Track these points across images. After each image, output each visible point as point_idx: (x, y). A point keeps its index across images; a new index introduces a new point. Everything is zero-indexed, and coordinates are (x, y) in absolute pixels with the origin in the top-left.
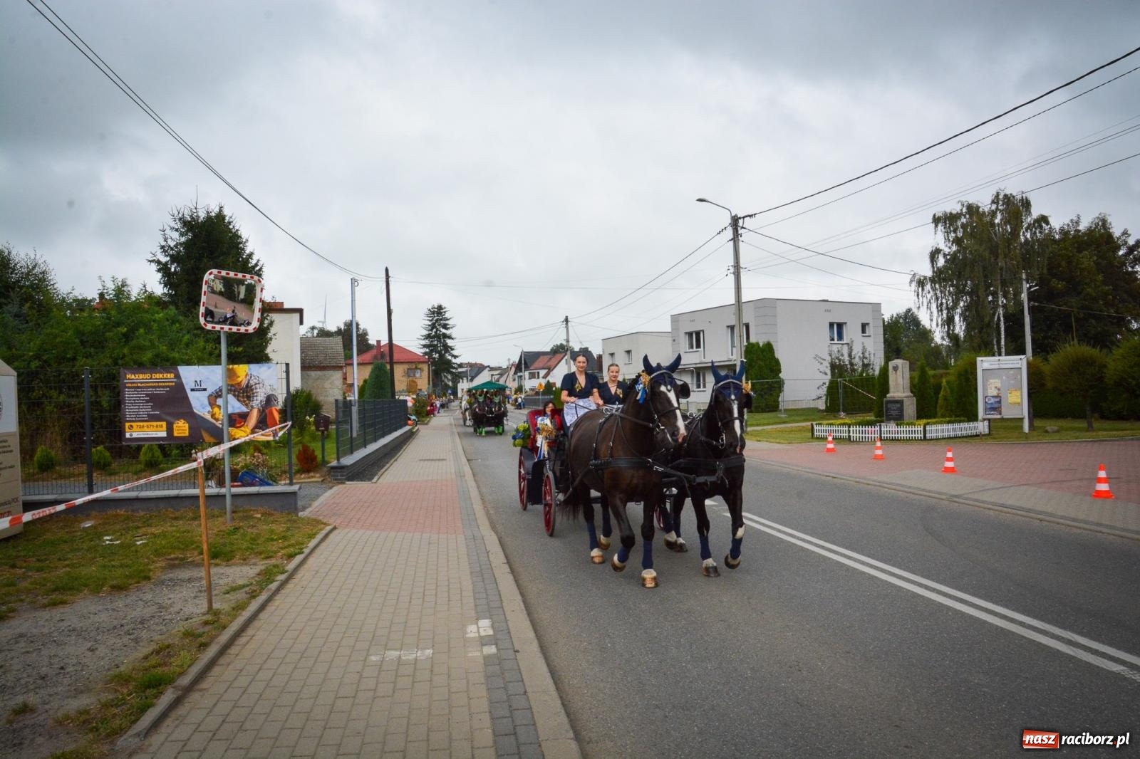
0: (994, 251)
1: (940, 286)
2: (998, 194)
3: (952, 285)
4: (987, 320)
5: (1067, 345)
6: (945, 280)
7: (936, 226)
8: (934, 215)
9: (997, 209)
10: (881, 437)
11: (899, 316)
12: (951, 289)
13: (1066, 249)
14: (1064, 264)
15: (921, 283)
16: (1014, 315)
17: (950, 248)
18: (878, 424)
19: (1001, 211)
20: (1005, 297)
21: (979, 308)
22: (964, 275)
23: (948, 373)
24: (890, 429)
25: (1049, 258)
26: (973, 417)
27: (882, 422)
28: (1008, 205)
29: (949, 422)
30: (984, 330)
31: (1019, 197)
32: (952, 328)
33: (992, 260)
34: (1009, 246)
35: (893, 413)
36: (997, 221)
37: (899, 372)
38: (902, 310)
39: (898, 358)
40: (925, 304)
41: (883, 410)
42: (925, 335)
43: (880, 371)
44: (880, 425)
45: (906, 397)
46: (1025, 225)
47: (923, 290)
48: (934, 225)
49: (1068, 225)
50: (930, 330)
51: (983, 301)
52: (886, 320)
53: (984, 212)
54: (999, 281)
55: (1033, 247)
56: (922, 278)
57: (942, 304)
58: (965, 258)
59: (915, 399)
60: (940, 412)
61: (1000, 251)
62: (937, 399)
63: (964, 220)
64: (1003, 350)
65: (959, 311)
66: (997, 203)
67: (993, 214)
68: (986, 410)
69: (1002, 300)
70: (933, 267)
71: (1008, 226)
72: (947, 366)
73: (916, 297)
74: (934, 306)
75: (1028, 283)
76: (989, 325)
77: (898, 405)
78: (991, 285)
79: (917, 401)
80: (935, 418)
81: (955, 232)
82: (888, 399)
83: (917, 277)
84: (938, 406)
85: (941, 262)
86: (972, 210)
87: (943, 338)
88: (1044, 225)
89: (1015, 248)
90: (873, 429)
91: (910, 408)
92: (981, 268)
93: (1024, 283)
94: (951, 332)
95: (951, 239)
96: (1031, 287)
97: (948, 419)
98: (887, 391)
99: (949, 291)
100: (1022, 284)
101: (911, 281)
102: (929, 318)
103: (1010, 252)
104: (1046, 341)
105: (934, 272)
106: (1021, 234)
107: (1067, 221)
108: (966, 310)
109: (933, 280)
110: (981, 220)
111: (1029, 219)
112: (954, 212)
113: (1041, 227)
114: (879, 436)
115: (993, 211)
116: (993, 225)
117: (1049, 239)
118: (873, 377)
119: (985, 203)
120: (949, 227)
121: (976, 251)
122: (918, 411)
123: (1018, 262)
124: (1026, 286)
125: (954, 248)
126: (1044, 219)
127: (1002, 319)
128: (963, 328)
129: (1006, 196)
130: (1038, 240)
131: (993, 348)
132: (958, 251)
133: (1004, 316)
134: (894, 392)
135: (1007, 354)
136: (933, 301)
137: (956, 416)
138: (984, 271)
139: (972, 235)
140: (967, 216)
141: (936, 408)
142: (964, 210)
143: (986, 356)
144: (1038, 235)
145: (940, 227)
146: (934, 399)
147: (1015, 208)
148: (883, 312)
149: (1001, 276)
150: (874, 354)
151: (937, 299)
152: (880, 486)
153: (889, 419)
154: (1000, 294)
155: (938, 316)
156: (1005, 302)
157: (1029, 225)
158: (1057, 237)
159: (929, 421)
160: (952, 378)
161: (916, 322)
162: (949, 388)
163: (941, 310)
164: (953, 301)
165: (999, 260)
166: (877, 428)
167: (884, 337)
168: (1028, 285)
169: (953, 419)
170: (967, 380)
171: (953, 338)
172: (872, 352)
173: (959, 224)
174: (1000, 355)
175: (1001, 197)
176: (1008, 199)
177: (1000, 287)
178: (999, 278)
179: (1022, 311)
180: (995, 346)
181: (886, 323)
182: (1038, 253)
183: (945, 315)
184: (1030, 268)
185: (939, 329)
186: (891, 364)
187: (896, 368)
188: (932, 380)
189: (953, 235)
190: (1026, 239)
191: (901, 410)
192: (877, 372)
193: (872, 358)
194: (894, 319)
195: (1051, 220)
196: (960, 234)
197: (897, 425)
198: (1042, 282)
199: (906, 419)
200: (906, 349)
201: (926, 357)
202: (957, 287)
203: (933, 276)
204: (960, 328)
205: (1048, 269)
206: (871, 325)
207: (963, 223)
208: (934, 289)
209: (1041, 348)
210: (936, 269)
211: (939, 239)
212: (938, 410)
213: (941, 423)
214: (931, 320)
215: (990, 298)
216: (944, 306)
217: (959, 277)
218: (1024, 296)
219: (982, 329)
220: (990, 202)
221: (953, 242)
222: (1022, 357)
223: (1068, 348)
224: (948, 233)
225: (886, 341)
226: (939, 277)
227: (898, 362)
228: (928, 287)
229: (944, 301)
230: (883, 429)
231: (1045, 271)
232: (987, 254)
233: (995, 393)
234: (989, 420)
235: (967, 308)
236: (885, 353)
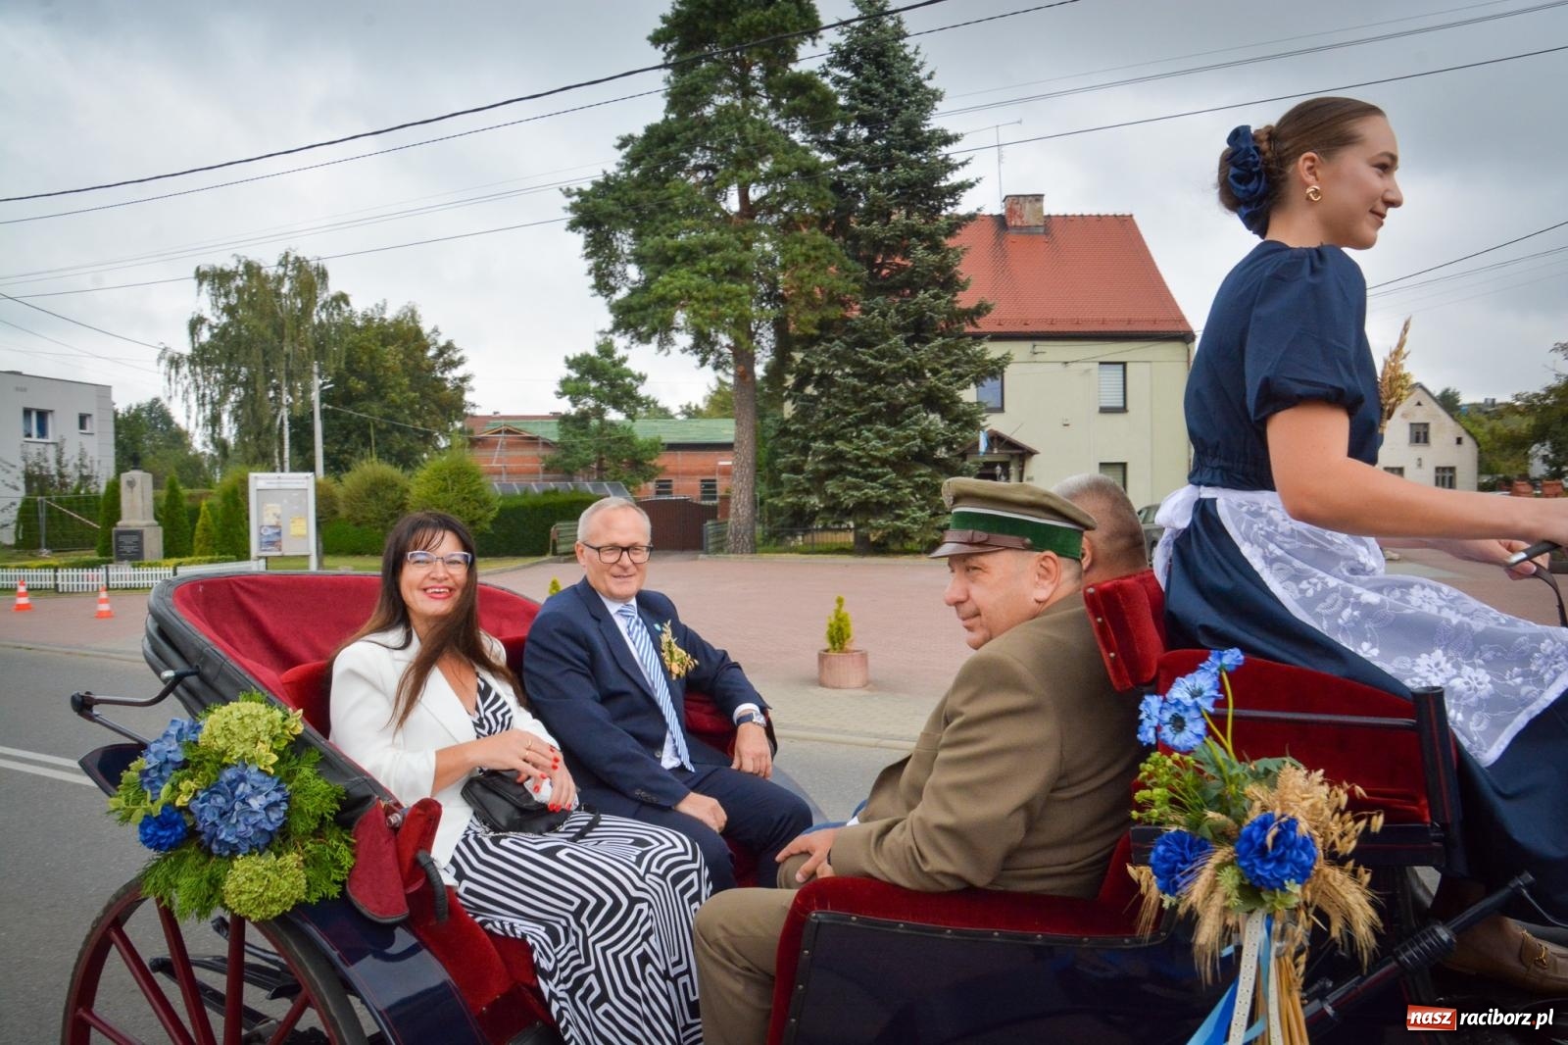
0: (279, 330)
1: (203, 371)
2: (287, 255)
3: (220, 371)
4: (266, 422)
5: (364, 462)
6: (209, 362)
7: (200, 284)
8: (198, 269)
9: (285, 274)
10: (108, 584)
11: (139, 409)
12: (218, 376)
13: (369, 341)
14: (365, 358)
15: (175, 363)
16: (302, 419)
17: (218, 318)
18: (103, 566)
19: (290, 278)
20: (291, 393)
21: (256, 405)
22: (237, 358)
23: (211, 494)
24: (122, 573)
25: (349, 350)
26: (243, 554)
27: (111, 562)
28: (299, 271)
29: (211, 562)
30: (262, 437)
31: (314, 263)
32: (217, 430)
33: (276, 342)
34: (298, 326)
35: (128, 549)
36: (285, 290)
37: (138, 489)
38: (145, 399)
39: (133, 469)
40: (180, 394)
41: (110, 546)
42: (179, 438)
43: (108, 487)
44: (107, 568)
45: (147, 526)
46: (320, 302)
47: (177, 372)
48: (195, 282)
49: (372, 311)
50: (187, 433)
51: (261, 397)
52: (120, 411)
53: (267, 276)
54: (283, 373)
55: (328, 331)
56: (177, 356)
57: (204, 396)
58: (239, 335)
59: (160, 530)
60: (198, 546)
61: (286, 331)
62: (194, 529)
63: (239, 282)
64: (287, 465)
65: (228, 407)
66: (285, 266)
67: (280, 280)
68: (261, 544)
69: (286, 398)
70: (194, 343)
71: (299, 301)
72: (208, 483)
73: (166, 384)
74: (193, 398)
75: (320, 377)
76: (269, 429)
77: (135, 538)
78: (273, 376)
79: (165, 531)
80: (190, 555)
81: (227, 295)
82: (120, 529)
83: (168, 354)
84: (196, 538)
85: (205, 336)
86: (252, 270)
87: (204, 444)
88: (343, 305)
89: (306, 330)
90: (95, 573)
91: (154, 541)
92: (261, 354)
93: (316, 377)
94: (216, 436)
95: (221, 306)
96: (324, 384)
97: (209, 557)
98: (118, 517)
99: (215, 378)
100: (312, 379)
101: (160, 358)
102: (187, 415)
103: (299, 335)
104: (341, 457)
105: (194, 349)
106: (315, 312)
107: (371, 305)
108: (239, 407)
109: (192, 361)
110: (263, 287)
111: (325, 295)
112: (227, 269)
113: (340, 308)
114: (104, 583)
115: (279, 276)
116: (278, 295)
117: (347, 327)
118: (97, 498)
119: (270, 267)
120: (219, 289)
121: (254, 327)
122: (165, 548)
123: (309, 350)
124: (317, 382)
125: (225, 319)
126: (342, 298)
127: (286, 423)
128: (234, 432)
129: (297, 259)
130: (335, 325)
131: (273, 461)
132: (230, 324)
133: (289, 420)
134: (129, 519)
135: (293, 470)
136: (192, 389)
137: (221, 553)
138: (264, 356)
139: (250, 305)
140: (245, 277)
141: (191, 541)
142: (241, 268)
143: (261, 471)
144: (336, 317)
145: (206, 286)
146: (190, 529)
147: (309, 278)
148: (114, 398)
149: (287, 365)
150: (99, 462)
151: (198, 387)
152: (105, 657)
153: (121, 557)
154: (285, 389)
155: (198, 413)
156: (291, 400)
157: (326, 303)
158: (359, 323)
159: (181, 560)
160: (216, 501)
161: (166, 418)
162: (212, 514)
163: (203, 405)
164: (220, 393)
165: (285, 344)
166: (102, 572)
167: (116, 438)
168: (321, 382)
169: (216, 557)
170: (237, 503)
171: (221, 445)
172: (96, 459)
173: (233, 285)
174: (282, 471)
175: (291, 259)
176: (300, 264)
177: (284, 381)
178: (284, 367)
179: (312, 414)
180: (277, 460)
181: (120, 416)
182: (335, 340)
183: (208, 412)
184: (324, 359)
185: (199, 430)
186: (125, 477)
187: (131, 484)
188: (186, 503)
189: (222, 301)
190: (321, 321)
191: (140, 544)
192: (103, 490)
193: (96, 467)
194: (132, 411)
195: (351, 300)
196: (233, 300)
197: (134, 567)
198: (338, 379)
199: (148, 557)
200: (151, 456)
201: (179, 469)
202: (226, 373)
203: (192, 355)
204: (229, 431)
205: (346, 363)
206: (95, 418)
207: (237, 287)
208: (194, 374)
209: (336, 465)
210: (197, 345)
211: (204, 303)
212: (195, 543)
213: (199, 562)
214: (188, 417)
215: (271, 394)
216: (208, 399)
217: (230, 359)
218: (315, 396)
219: (259, 434)
220: (276, 262)
221: (224, 310)
222: (310, 474)
223: (366, 467)
224: (217, 296)
225: (118, 444)
226: (201, 357)
227: (135, 474)
228: (185, 369)
229: (208, 392)
230: (111, 573)
231: (343, 365)
232: (269, 333)
233: (273, 522)
234: (266, 558)
235: (241, 404)
236: (117, 460)
